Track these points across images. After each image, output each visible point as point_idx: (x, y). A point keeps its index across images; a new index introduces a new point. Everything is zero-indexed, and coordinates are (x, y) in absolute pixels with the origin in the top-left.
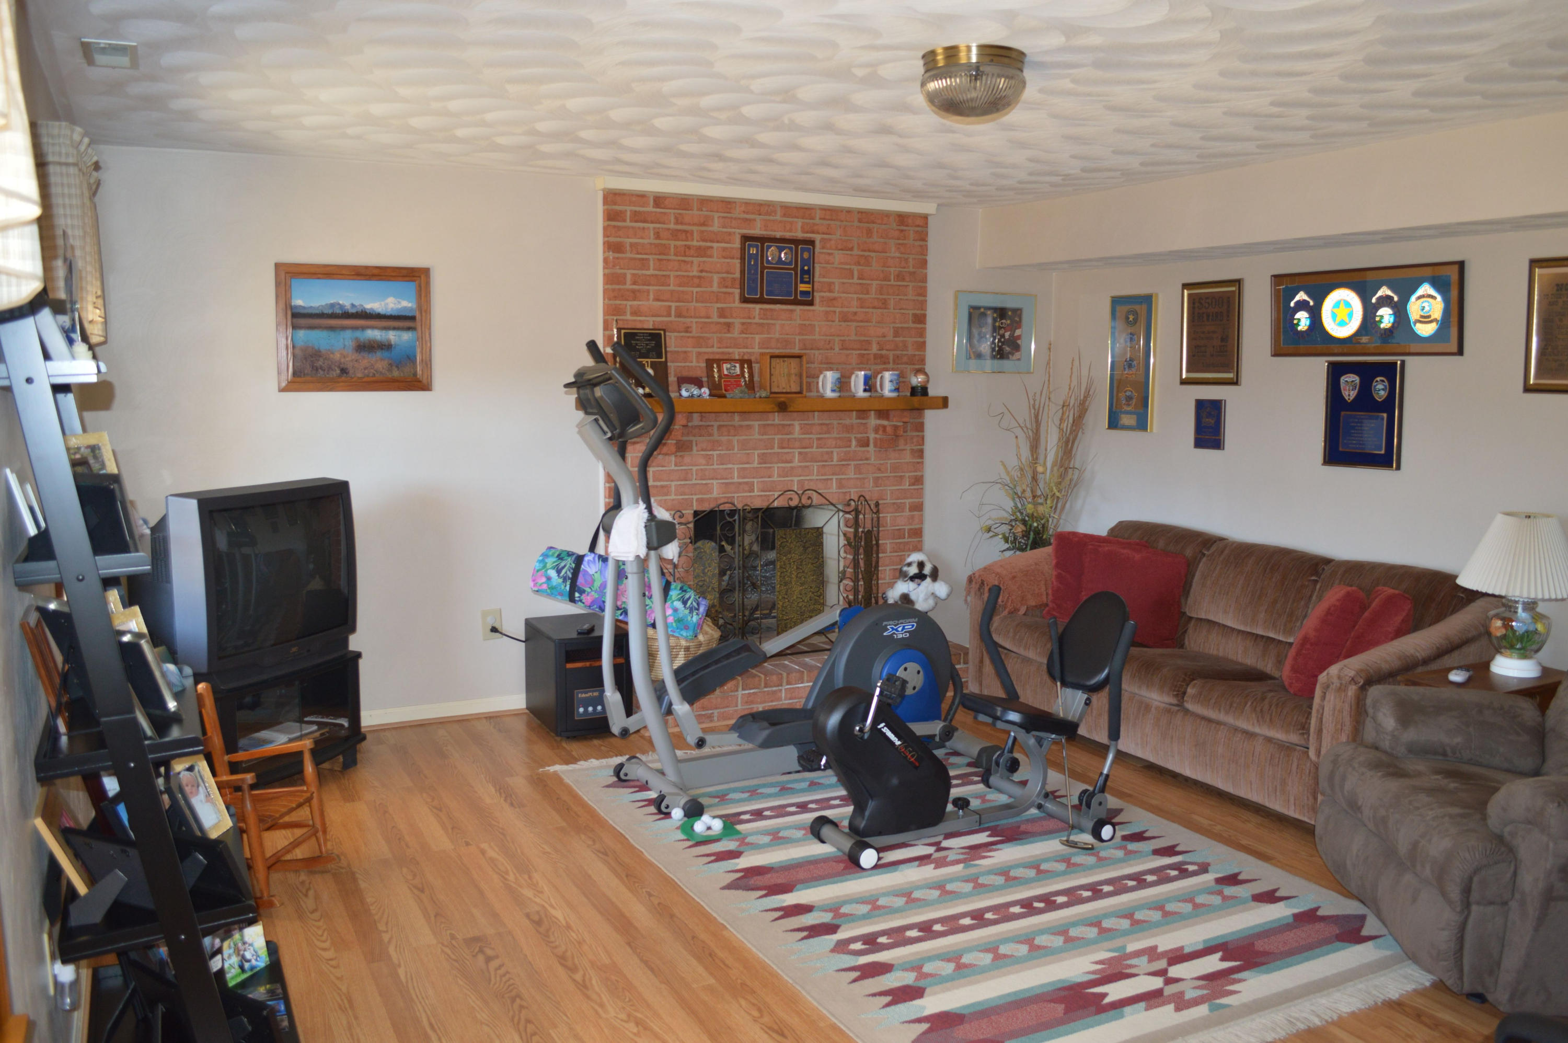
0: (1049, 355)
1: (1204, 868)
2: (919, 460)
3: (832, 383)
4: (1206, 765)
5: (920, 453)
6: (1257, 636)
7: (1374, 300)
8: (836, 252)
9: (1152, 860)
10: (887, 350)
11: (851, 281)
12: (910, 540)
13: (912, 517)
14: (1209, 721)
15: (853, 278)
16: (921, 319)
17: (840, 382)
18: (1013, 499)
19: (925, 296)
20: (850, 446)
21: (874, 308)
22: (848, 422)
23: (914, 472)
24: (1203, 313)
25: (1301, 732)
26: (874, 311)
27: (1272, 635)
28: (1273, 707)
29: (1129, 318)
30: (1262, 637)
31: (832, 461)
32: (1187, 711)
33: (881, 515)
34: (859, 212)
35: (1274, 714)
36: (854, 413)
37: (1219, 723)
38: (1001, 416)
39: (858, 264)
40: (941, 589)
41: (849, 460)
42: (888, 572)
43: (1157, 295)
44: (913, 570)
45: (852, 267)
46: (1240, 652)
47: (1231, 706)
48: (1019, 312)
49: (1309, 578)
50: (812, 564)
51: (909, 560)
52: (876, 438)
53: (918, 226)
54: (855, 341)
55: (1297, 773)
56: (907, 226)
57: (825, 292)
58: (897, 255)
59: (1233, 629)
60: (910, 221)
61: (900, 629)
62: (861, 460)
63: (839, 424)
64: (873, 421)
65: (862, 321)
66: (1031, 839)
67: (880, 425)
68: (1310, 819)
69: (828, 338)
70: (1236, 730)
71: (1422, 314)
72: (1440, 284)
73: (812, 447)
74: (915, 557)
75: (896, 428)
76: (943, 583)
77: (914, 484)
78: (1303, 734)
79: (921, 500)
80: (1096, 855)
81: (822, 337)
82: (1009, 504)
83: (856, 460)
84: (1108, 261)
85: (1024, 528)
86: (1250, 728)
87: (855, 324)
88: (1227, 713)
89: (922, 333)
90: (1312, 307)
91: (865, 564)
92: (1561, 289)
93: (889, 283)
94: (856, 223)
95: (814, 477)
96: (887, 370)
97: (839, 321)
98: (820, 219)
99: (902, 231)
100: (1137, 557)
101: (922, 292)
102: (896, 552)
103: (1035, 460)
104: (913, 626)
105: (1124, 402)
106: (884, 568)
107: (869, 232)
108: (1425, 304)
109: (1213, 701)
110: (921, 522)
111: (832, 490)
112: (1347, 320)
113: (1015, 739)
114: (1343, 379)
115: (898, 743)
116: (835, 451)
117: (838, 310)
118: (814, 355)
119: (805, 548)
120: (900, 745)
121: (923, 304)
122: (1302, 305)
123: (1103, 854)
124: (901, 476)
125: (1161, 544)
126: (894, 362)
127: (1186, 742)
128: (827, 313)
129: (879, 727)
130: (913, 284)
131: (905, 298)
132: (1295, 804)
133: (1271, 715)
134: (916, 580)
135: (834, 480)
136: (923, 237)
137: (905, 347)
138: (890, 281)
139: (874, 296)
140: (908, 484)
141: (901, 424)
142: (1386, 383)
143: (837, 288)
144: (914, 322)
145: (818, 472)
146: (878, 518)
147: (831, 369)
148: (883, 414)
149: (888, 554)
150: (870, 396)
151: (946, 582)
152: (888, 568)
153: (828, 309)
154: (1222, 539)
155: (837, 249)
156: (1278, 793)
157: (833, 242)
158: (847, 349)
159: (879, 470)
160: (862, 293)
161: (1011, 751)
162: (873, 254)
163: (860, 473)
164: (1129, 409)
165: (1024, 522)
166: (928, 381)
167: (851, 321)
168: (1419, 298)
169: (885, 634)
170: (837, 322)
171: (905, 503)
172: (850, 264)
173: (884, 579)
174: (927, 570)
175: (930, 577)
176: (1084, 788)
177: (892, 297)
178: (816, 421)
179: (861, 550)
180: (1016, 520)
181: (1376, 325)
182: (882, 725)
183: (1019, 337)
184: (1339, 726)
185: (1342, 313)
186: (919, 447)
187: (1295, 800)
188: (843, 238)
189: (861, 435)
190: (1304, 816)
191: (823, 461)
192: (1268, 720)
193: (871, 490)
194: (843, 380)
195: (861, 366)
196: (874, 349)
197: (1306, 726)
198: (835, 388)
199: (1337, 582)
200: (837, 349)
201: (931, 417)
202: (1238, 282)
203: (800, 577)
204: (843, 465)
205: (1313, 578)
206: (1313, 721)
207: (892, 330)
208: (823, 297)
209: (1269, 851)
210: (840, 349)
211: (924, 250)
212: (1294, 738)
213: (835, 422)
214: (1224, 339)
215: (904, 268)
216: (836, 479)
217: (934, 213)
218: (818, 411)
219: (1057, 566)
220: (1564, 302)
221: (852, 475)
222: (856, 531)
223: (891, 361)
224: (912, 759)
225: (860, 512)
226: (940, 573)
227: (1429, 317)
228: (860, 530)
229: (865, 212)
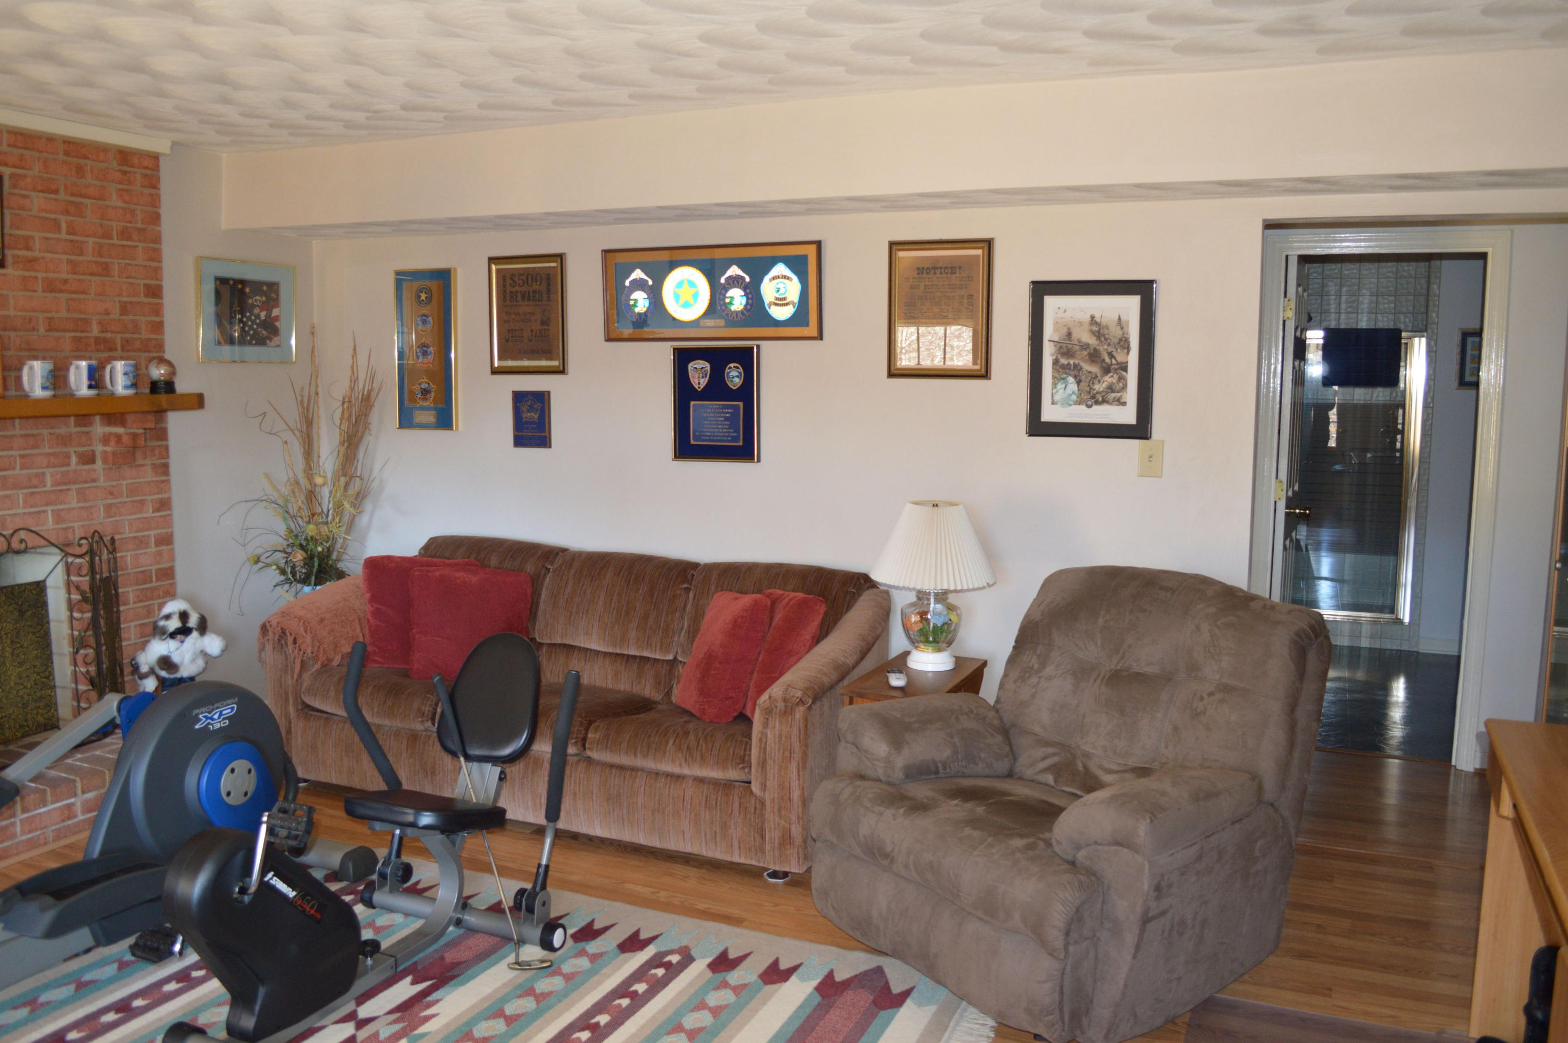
0: (313, 341)
1: (688, 959)
2: (163, 478)
3: (42, 377)
4: (623, 821)
5: (165, 469)
6: (629, 657)
7: (723, 280)
8: (34, 194)
9: (626, 961)
10: (112, 332)
11: (57, 236)
12: (158, 584)
13: (160, 553)
14: (621, 768)
15: (59, 232)
16: (155, 292)
17: (55, 377)
18: (285, 519)
19: (160, 261)
20: (68, 465)
21: (92, 274)
22: (63, 430)
23: (158, 493)
24: (517, 292)
25: (741, 766)
26: (93, 278)
27: (646, 654)
28: (701, 742)
29: (420, 297)
30: (635, 657)
31: (44, 486)
32: (589, 760)
33: (118, 555)
34: (64, 142)
35: (704, 748)
36: (72, 419)
37: (634, 769)
38: (261, 417)
39: (67, 212)
40: (213, 644)
41: (69, 483)
42: (133, 630)
43: (455, 269)
44: (174, 624)
45: (59, 217)
46: (610, 677)
47: (649, 747)
48: (275, 287)
49: (680, 587)
50: (34, 633)
51: (167, 609)
52: (105, 452)
53: (147, 168)
54: (67, 319)
55: (740, 813)
56: (132, 166)
57: (21, 249)
58: (120, 204)
59: (597, 653)
60: (136, 161)
61: (216, 717)
62: (85, 482)
63: (51, 434)
64: (99, 429)
65: (75, 292)
66: (469, 972)
67: (110, 434)
68: (759, 861)
69: (28, 314)
70: (657, 774)
71: (778, 296)
72: (798, 265)
73: (14, 468)
74: (173, 607)
75: (135, 436)
76: (214, 636)
77: (158, 510)
78: (743, 768)
79: (170, 530)
80: (558, 972)
81: (20, 313)
82: (281, 527)
83: (80, 483)
84: (402, 227)
85: (305, 555)
86: (676, 770)
87: (64, 296)
88: (645, 756)
89: (157, 310)
90: (651, 286)
91: (106, 624)
92: (922, 273)
93: (110, 242)
94: (61, 157)
95: (21, 511)
96: (116, 359)
97: (43, 291)
98: (9, 145)
99: (125, 173)
100: (474, 579)
101: (155, 256)
102: (141, 601)
103: (309, 471)
104: (233, 708)
105: (419, 396)
106: (128, 625)
107: (80, 170)
108: (780, 286)
109: (625, 744)
110: (172, 558)
111: (49, 525)
112: (692, 301)
113: (401, 839)
114: (691, 366)
115: (292, 894)
116: (48, 472)
117: (40, 275)
118: (9, 338)
119: (22, 613)
120: (295, 897)
121: (157, 272)
122: (639, 285)
123: (567, 968)
124: (142, 500)
125: (494, 561)
126: (123, 349)
127: (594, 798)
128: (25, 279)
129: (266, 879)
130: (144, 245)
131: (133, 262)
132: (739, 847)
133: (701, 753)
134: (179, 637)
135: (50, 513)
136: (153, 182)
137: (136, 328)
138: (112, 239)
139: (90, 258)
140: (151, 510)
141: (141, 431)
142: (741, 370)
143: (37, 245)
144: (146, 296)
145: (25, 502)
146: (115, 559)
147: (36, 358)
148: (111, 418)
149: (132, 606)
150: (98, 395)
151: (219, 633)
152: (132, 624)
153: (27, 274)
154: (564, 550)
155: (34, 190)
156: (718, 839)
157: (29, 180)
158: (56, 330)
159: (112, 494)
160: (74, 254)
161: (398, 855)
162: (87, 201)
163: (85, 501)
164: (426, 404)
165: (302, 547)
166: (174, 373)
167: (61, 291)
168: (774, 278)
169: (197, 727)
170: (39, 293)
171: (148, 536)
172: (55, 212)
173: (129, 639)
174: (193, 621)
175: (196, 629)
176: (518, 888)
177: (115, 261)
178: (17, 432)
179: (101, 606)
180: (292, 545)
181: (726, 307)
182: (270, 875)
183: (277, 318)
184: (787, 754)
185: (686, 293)
186: (163, 461)
187: (739, 843)
188: (45, 175)
189: (85, 449)
190: (751, 859)
191: (30, 487)
192: (699, 758)
193: (101, 521)
194: (57, 373)
195: (78, 353)
196: (95, 331)
197: (746, 759)
198: (48, 384)
199: (713, 588)
200: (42, 330)
201: (176, 421)
202: (560, 257)
203: (18, 655)
204: (61, 491)
205: (685, 586)
206: (755, 752)
207: (118, 306)
208: (18, 256)
209: (736, 912)
210: (47, 331)
211: (155, 201)
212: (733, 774)
213: (45, 432)
214: (545, 322)
215: (130, 222)
216: (52, 511)
217: (169, 152)
218: (21, 418)
219: (373, 599)
220: (925, 286)
221: (74, 504)
222: (93, 578)
223: (119, 347)
224: (312, 912)
225: (96, 554)
226: (209, 624)
227: (785, 299)
228: (98, 577)
229: (74, 143)
